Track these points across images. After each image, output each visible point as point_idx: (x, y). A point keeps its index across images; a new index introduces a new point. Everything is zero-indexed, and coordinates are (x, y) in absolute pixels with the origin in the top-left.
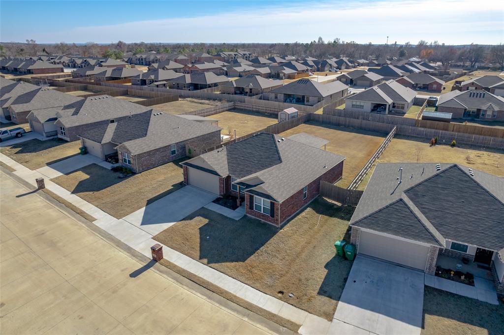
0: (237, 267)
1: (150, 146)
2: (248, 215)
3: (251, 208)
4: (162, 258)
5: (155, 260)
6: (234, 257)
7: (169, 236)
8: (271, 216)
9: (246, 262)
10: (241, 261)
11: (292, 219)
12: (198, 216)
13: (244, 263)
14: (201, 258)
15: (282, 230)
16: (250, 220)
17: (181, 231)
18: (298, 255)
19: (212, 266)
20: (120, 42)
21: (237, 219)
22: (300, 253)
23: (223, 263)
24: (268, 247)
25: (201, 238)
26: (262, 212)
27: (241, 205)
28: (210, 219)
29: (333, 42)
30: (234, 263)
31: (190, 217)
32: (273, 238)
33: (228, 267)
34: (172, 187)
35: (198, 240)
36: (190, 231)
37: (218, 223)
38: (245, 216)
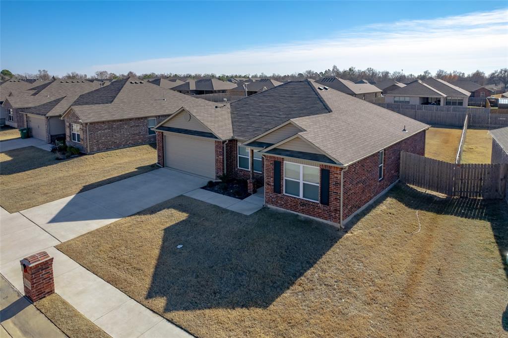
0: (247, 323)
1: (114, 115)
2: (269, 206)
3: (277, 189)
4: (51, 292)
5: (29, 299)
6: (238, 292)
7: (94, 242)
8: (322, 202)
9: (271, 307)
10: (257, 305)
11: (364, 214)
12: (168, 208)
13: (266, 312)
14: (151, 294)
15: (348, 234)
16: (274, 215)
17: (123, 234)
18: (407, 292)
19: (176, 319)
20: (131, 73)
21: (248, 213)
22: (409, 286)
23: (207, 311)
24: (323, 271)
25: (163, 249)
26: (301, 196)
27: (255, 192)
28: (190, 213)
29: (348, 69)
30: (239, 309)
31: (152, 211)
32: (332, 249)
33: (219, 323)
34: (136, 170)
35: (156, 252)
36: (142, 233)
37: (207, 219)
38: (264, 209)
